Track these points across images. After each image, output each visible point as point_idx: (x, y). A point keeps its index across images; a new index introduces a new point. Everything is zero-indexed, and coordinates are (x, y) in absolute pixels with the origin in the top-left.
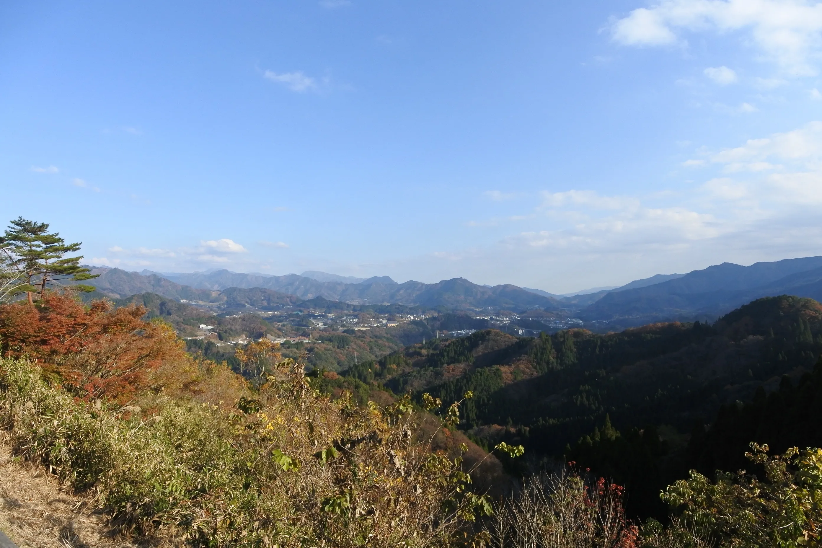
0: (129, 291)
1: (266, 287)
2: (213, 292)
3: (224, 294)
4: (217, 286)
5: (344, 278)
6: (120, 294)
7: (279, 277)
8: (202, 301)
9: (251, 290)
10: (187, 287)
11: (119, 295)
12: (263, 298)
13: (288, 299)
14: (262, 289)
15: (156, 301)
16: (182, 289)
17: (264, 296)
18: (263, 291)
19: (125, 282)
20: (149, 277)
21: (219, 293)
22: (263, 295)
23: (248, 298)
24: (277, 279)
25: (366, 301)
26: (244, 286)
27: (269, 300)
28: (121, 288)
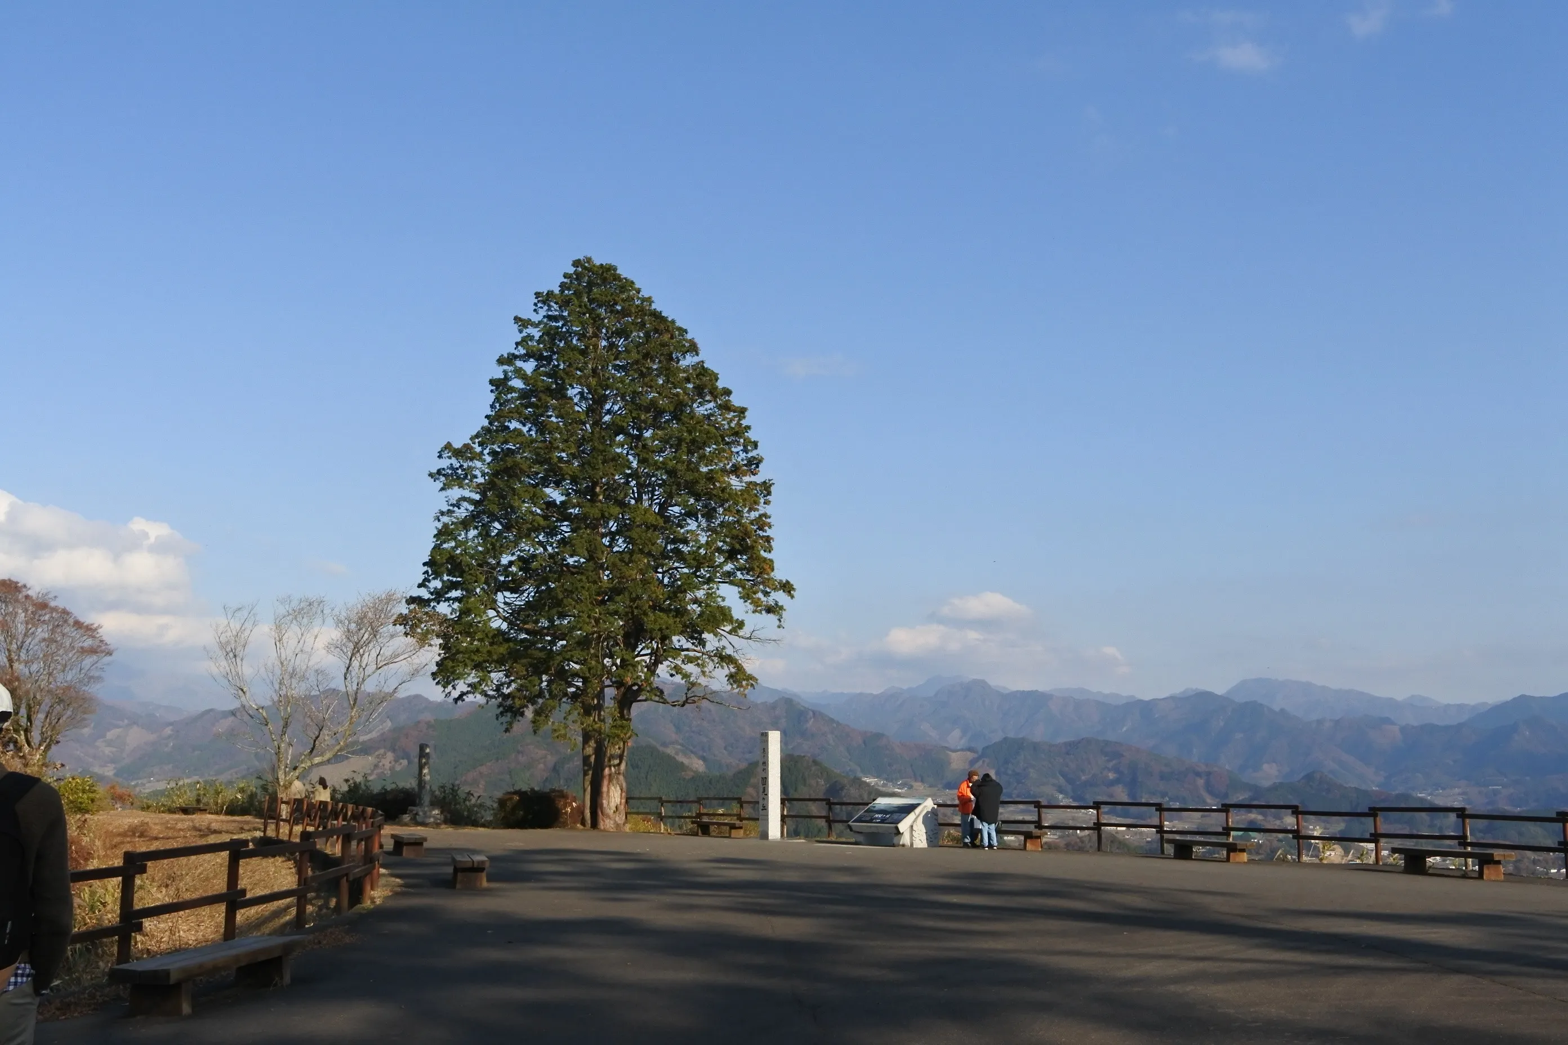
0: (725, 748)
1: (1111, 737)
2: (953, 755)
3: (987, 760)
4: (957, 733)
5: (1391, 702)
6: (704, 759)
7: (1154, 702)
8: (922, 781)
9: (1072, 748)
10: (879, 736)
11: (701, 762)
12: (1111, 776)
13: (1201, 782)
14: (1107, 743)
15: (813, 782)
16: (864, 743)
17: (1116, 770)
18: (1112, 751)
19: (714, 721)
20: (774, 707)
21: (970, 755)
22: (1111, 765)
23: (1064, 775)
24: (1146, 708)
25: (1495, 793)
26: (1039, 734)
27: (1133, 784)
28: (705, 740)
